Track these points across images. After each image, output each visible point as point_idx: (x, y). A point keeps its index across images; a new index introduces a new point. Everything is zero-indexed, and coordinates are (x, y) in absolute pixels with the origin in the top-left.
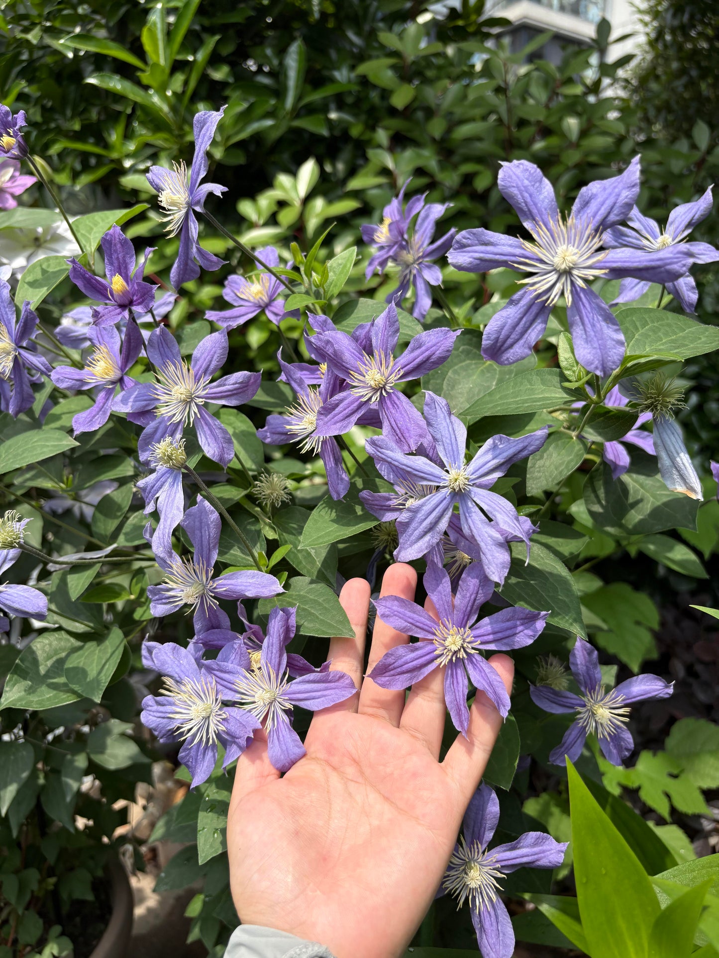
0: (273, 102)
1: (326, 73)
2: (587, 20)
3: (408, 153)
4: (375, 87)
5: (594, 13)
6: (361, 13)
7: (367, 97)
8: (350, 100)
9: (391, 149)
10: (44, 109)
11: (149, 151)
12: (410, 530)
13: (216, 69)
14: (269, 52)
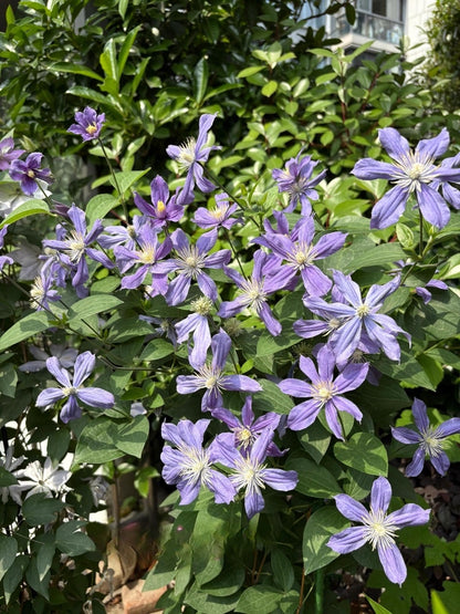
0: (188, 98)
1: (221, 80)
2: (391, 42)
3: (275, 125)
4: (252, 85)
5: (396, 37)
6: (240, 40)
7: (248, 92)
8: (237, 95)
9: (264, 123)
10: (43, 109)
11: (109, 132)
12: (338, 345)
13: (151, 80)
14: (186, 67)
